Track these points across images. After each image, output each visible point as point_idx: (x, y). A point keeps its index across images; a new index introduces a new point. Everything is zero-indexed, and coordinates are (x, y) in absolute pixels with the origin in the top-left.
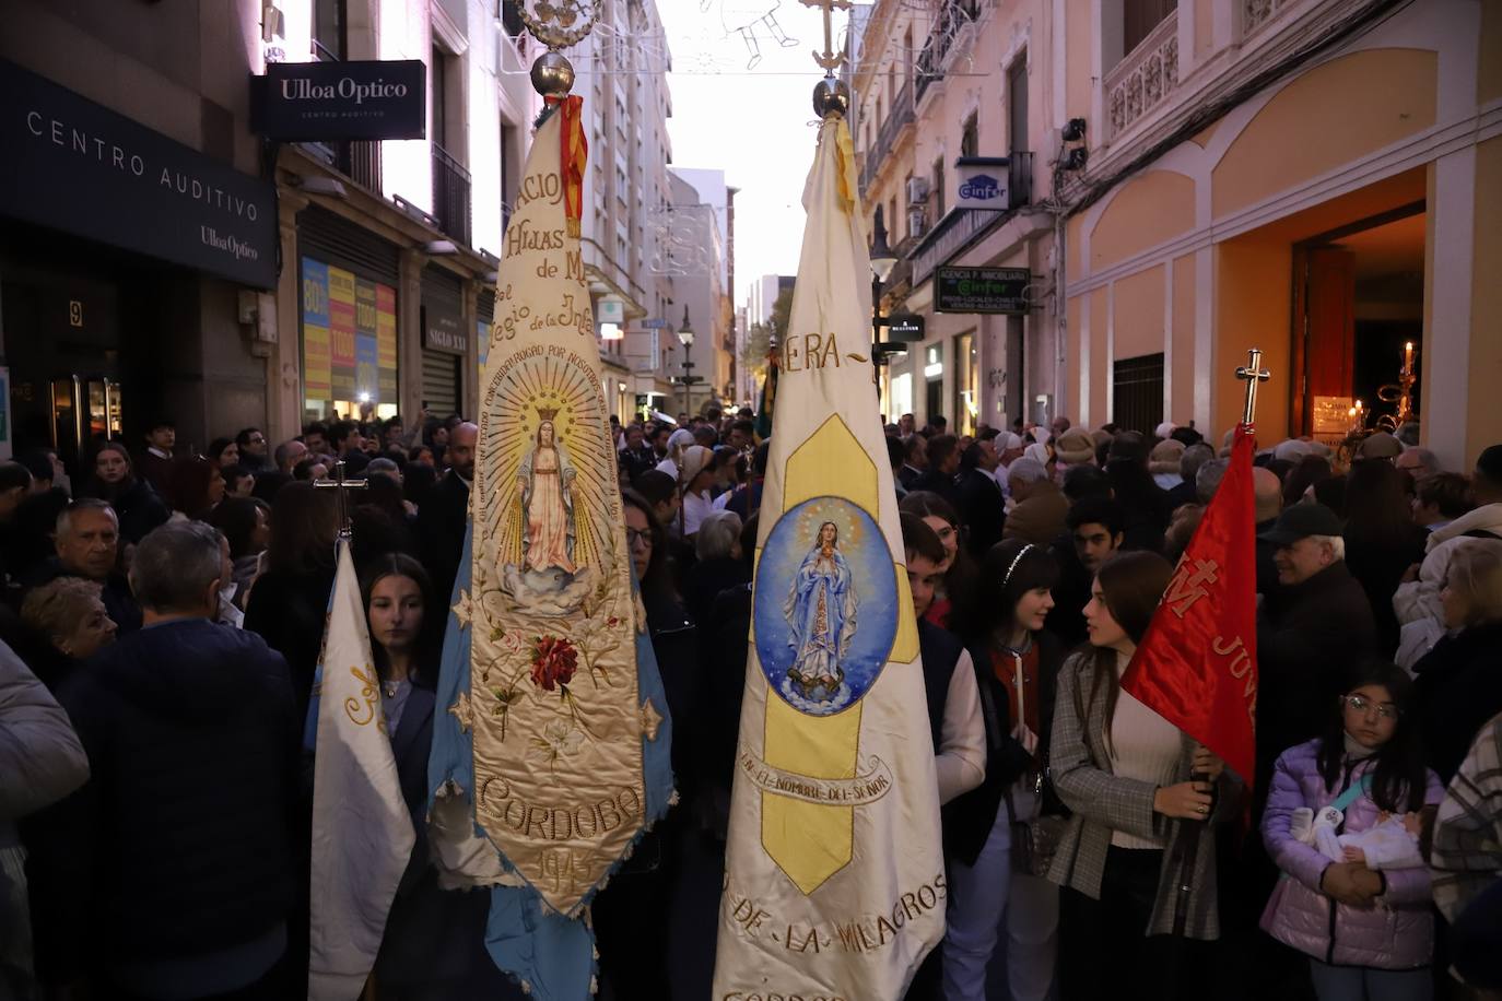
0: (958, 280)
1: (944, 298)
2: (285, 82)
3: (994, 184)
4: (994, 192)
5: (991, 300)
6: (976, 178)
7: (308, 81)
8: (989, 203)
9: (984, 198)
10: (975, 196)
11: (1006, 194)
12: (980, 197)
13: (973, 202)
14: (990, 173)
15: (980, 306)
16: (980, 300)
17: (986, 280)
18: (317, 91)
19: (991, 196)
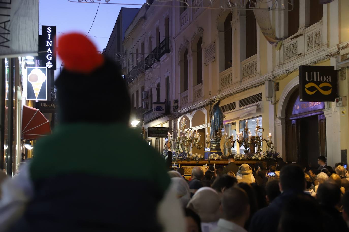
0: (153, 130)
1: (150, 134)
2: (42, 104)
3: (161, 108)
4: (162, 110)
5: (160, 134)
6: (158, 106)
7: (46, 104)
8: (161, 112)
9: (159, 111)
10: (157, 111)
11: (164, 110)
12: (158, 111)
13: (157, 112)
14: (161, 105)
15: (158, 136)
16: (158, 134)
17: (159, 130)
18: (47, 106)
19: (161, 110)
